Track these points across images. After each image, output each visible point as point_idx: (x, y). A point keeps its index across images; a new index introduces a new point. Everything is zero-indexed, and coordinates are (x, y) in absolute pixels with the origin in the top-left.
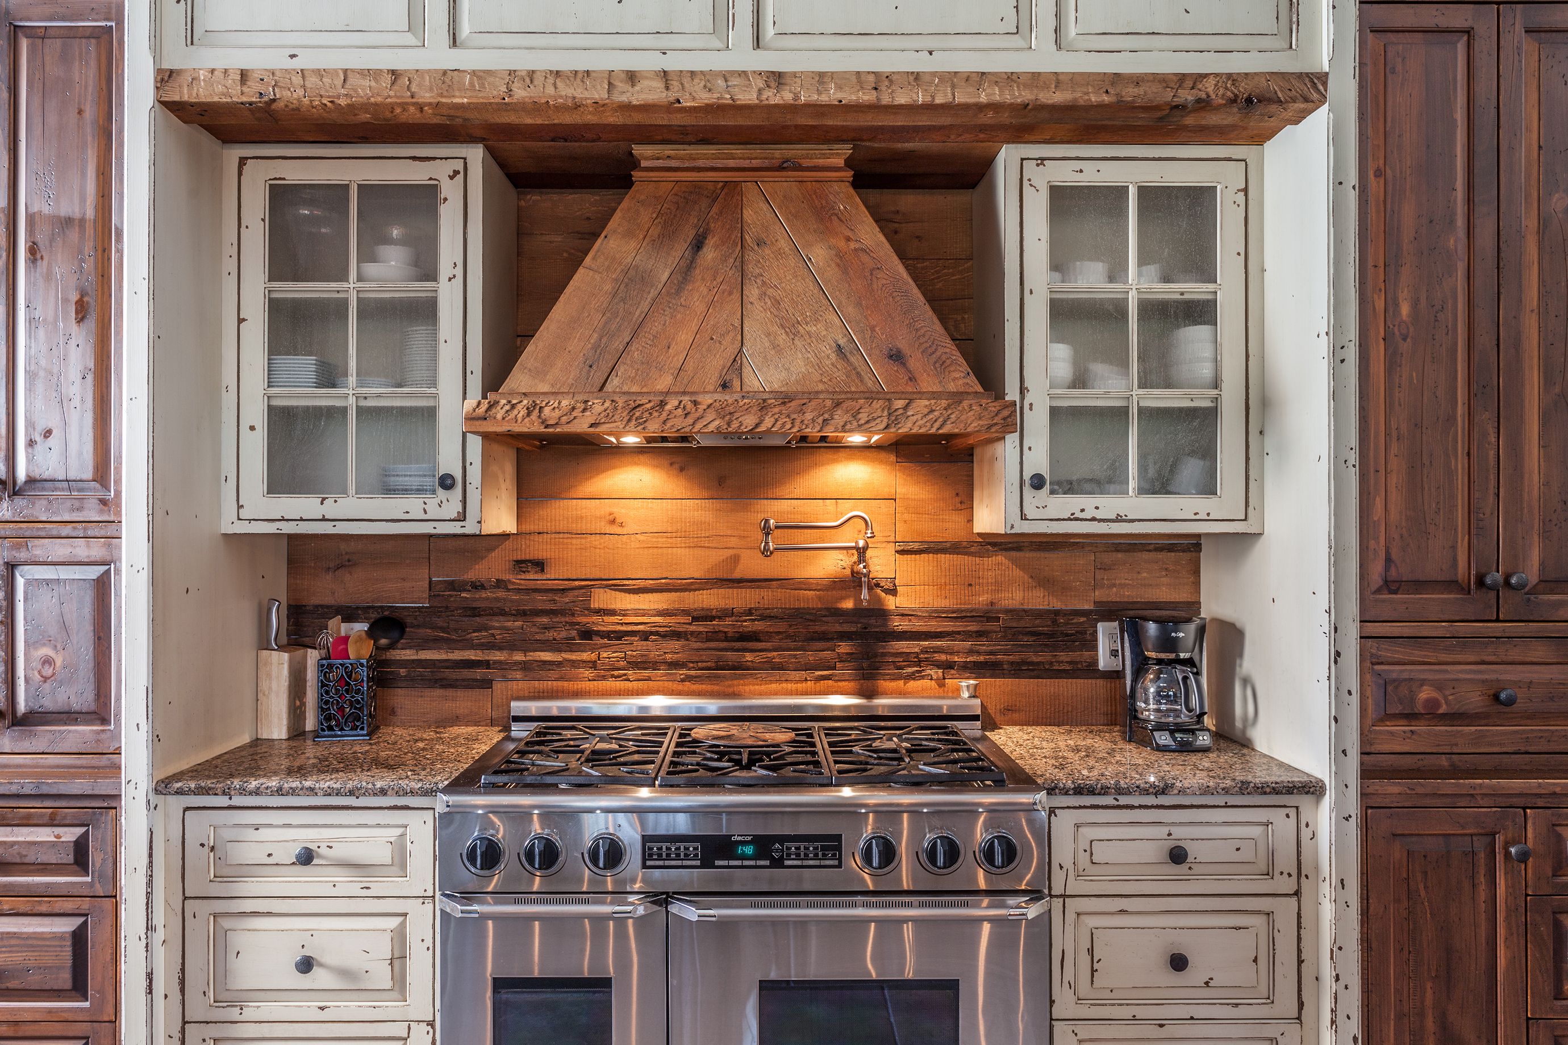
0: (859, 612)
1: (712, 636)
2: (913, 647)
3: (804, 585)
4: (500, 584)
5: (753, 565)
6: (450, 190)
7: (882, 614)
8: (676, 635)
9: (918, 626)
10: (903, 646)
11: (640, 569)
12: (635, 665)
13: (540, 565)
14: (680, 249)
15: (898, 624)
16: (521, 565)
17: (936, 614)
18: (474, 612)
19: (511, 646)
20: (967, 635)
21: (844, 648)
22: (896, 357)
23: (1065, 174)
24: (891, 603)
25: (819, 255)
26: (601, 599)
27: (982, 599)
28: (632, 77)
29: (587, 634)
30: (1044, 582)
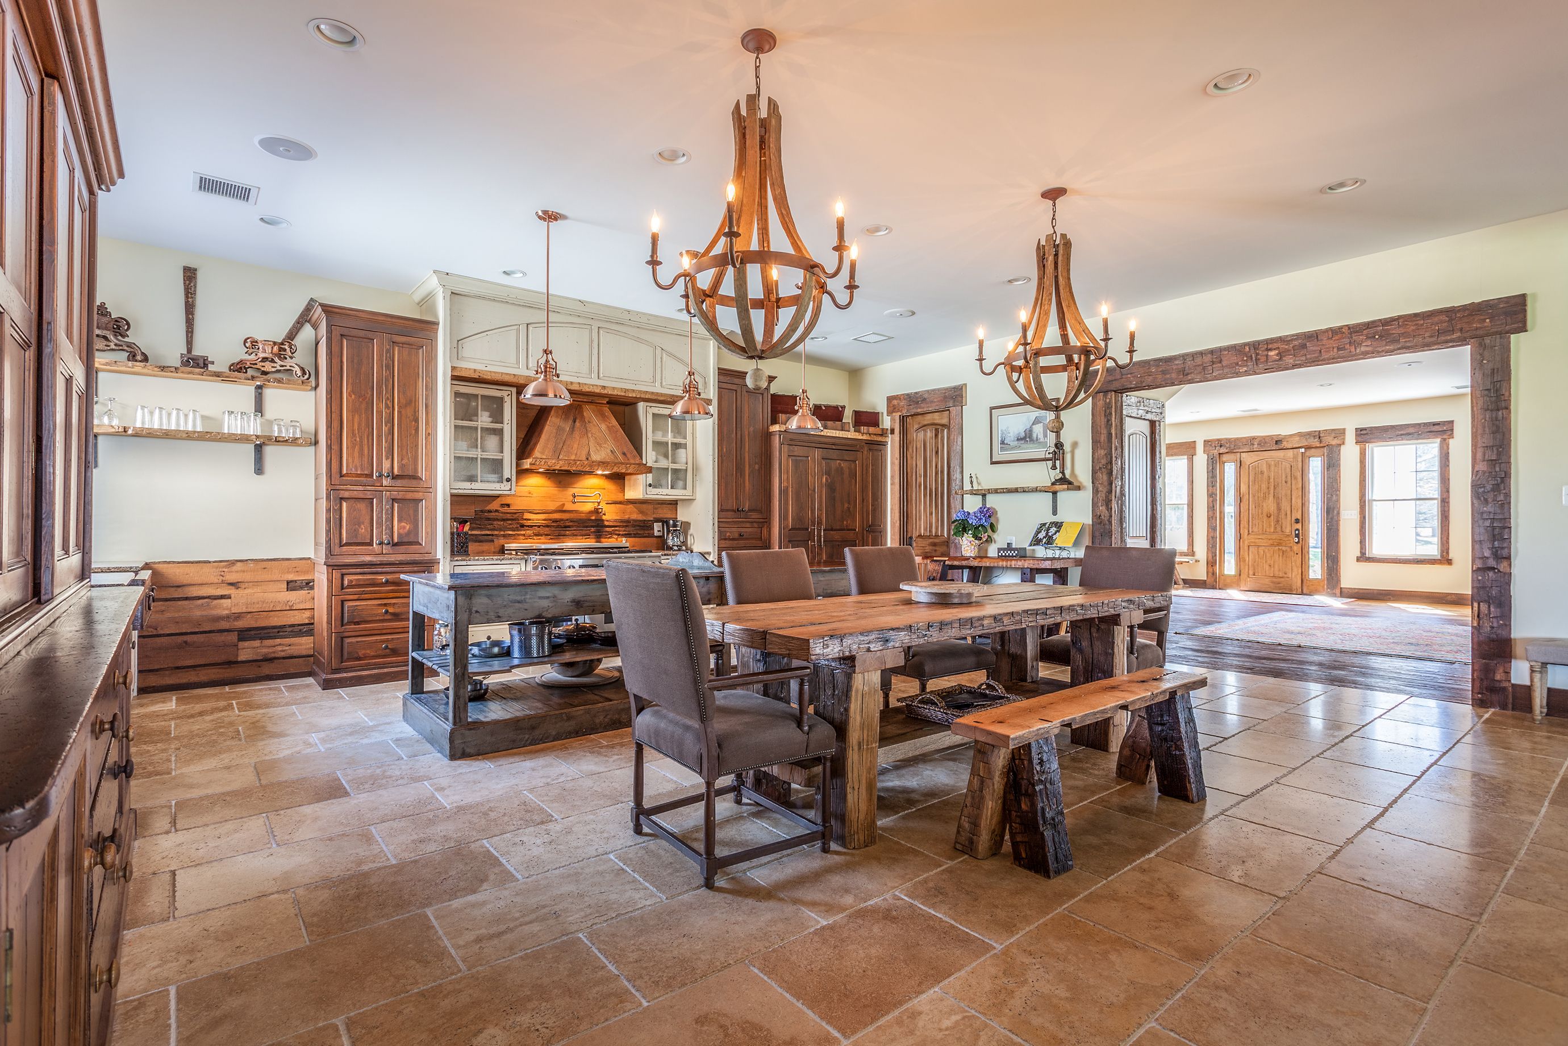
0: (596, 520)
1: (558, 527)
2: (610, 529)
3: (582, 512)
4: (497, 511)
5: (569, 506)
6: (507, 399)
7: (603, 520)
8: (548, 526)
9: (611, 524)
10: (607, 529)
11: (537, 507)
12: (536, 535)
13: (508, 505)
14: (570, 422)
15: (606, 523)
16: (503, 505)
17: (616, 521)
18: (489, 519)
19: (501, 530)
20: (623, 526)
21: (593, 529)
22: (624, 454)
24: (604, 517)
25: (603, 427)
26: (527, 516)
27: (627, 517)
29: (522, 526)
30: (641, 512)
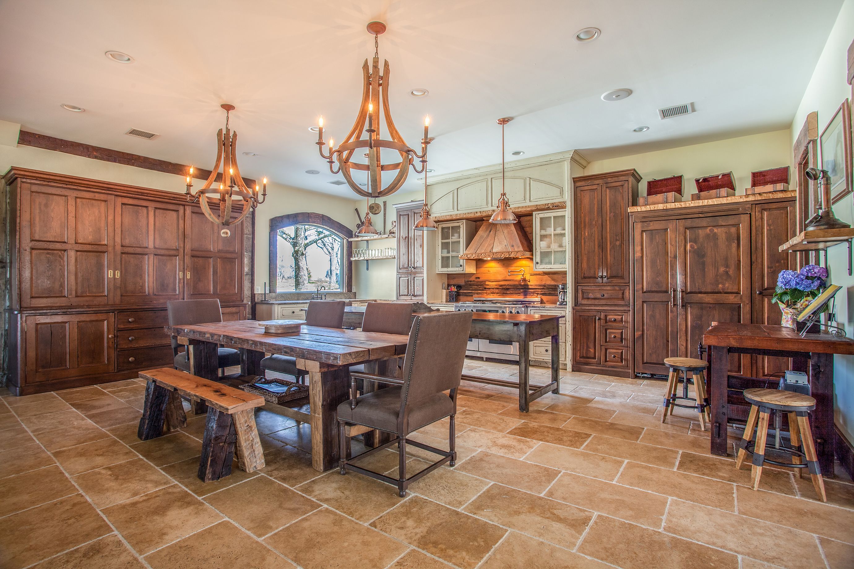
0: (524, 285)
1: (502, 289)
2: (532, 291)
3: (516, 281)
4: (474, 281)
5: (508, 278)
6: (461, 226)
7: (528, 285)
8: (498, 289)
9: (533, 287)
10: (531, 290)
11: (492, 278)
12: (492, 293)
13: (479, 278)
14: (488, 232)
15: (530, 287)
16: (477, 278)
17: (536, 285)
18: (470, 285)
19: (475, 290)
20: (541, 289)
21: (522, 290)
23: (542, 216)
24: (529, 283)
25: (506, 231)
26: (487, 283)
27: (543, 283)
28: (477, 213)
29: (485, 288)
30: (554, 280)
